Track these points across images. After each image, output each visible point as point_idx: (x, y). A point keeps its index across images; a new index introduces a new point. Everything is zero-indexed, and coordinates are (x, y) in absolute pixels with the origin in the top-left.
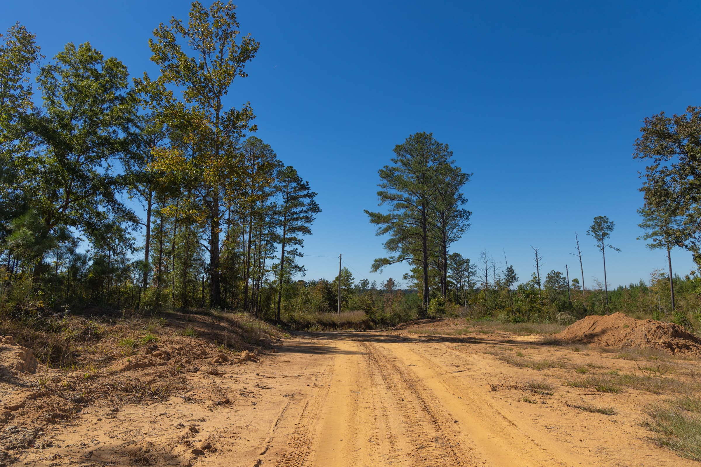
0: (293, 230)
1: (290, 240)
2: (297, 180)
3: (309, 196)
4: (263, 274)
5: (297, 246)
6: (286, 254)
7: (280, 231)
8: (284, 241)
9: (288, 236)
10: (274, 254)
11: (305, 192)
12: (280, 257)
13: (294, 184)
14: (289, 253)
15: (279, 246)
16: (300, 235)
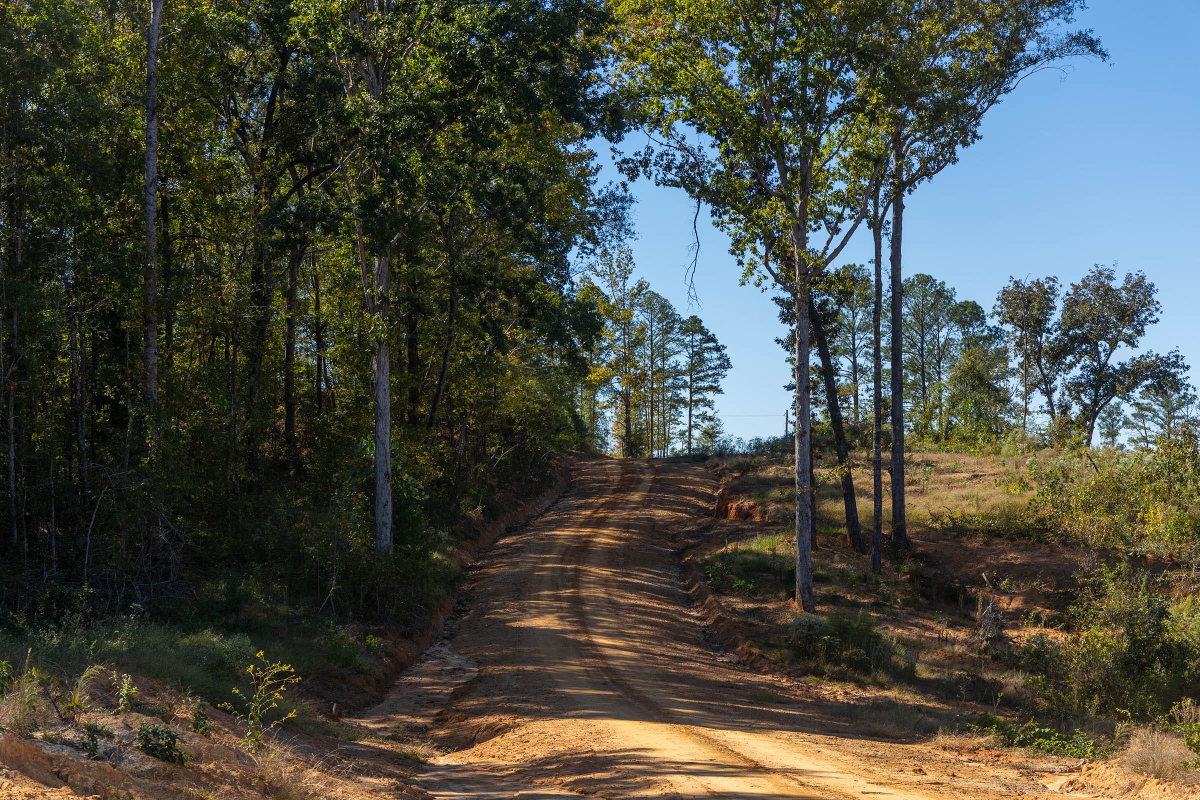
0: (699, 390)
1: (697, 403)
2: (702, 331)
3: (718, 349)
4: (669, 443)
5: (707, 409)
6: (693, 419)
7: (685, 394)
8: (692, 404)
9: (696, 397)
10: (680, 419)
11: (712, 345)
12: (687, 422)
13: (698, 337)
14: (697, 417)
15: (685, 412)
16: (709, 396)
